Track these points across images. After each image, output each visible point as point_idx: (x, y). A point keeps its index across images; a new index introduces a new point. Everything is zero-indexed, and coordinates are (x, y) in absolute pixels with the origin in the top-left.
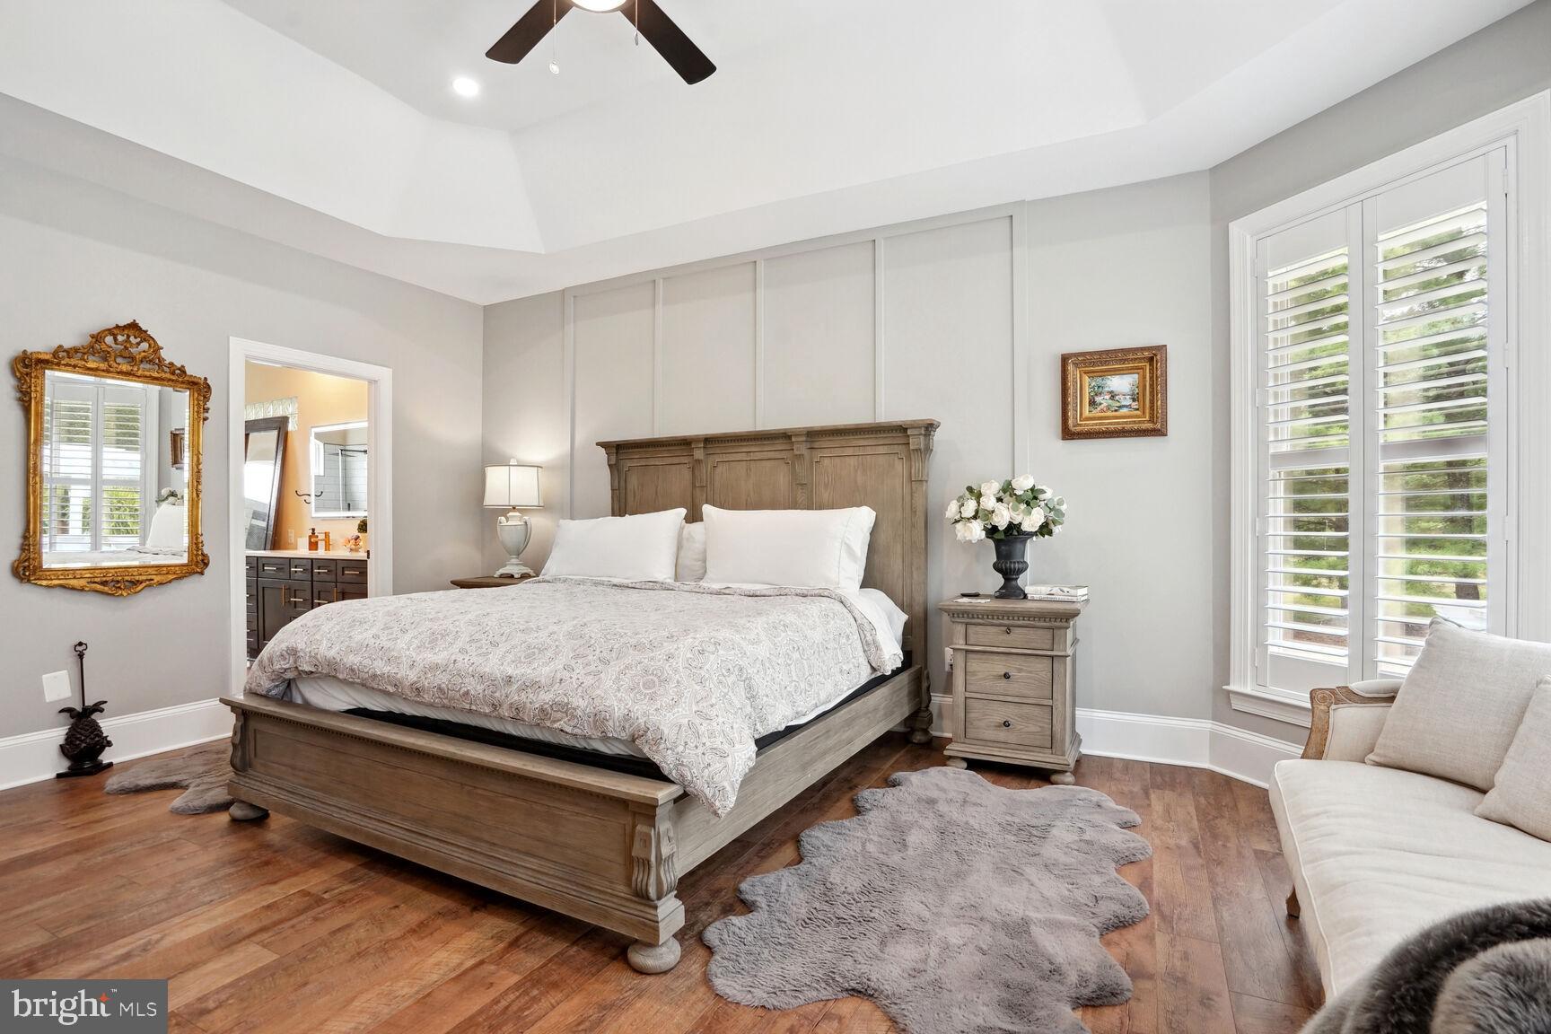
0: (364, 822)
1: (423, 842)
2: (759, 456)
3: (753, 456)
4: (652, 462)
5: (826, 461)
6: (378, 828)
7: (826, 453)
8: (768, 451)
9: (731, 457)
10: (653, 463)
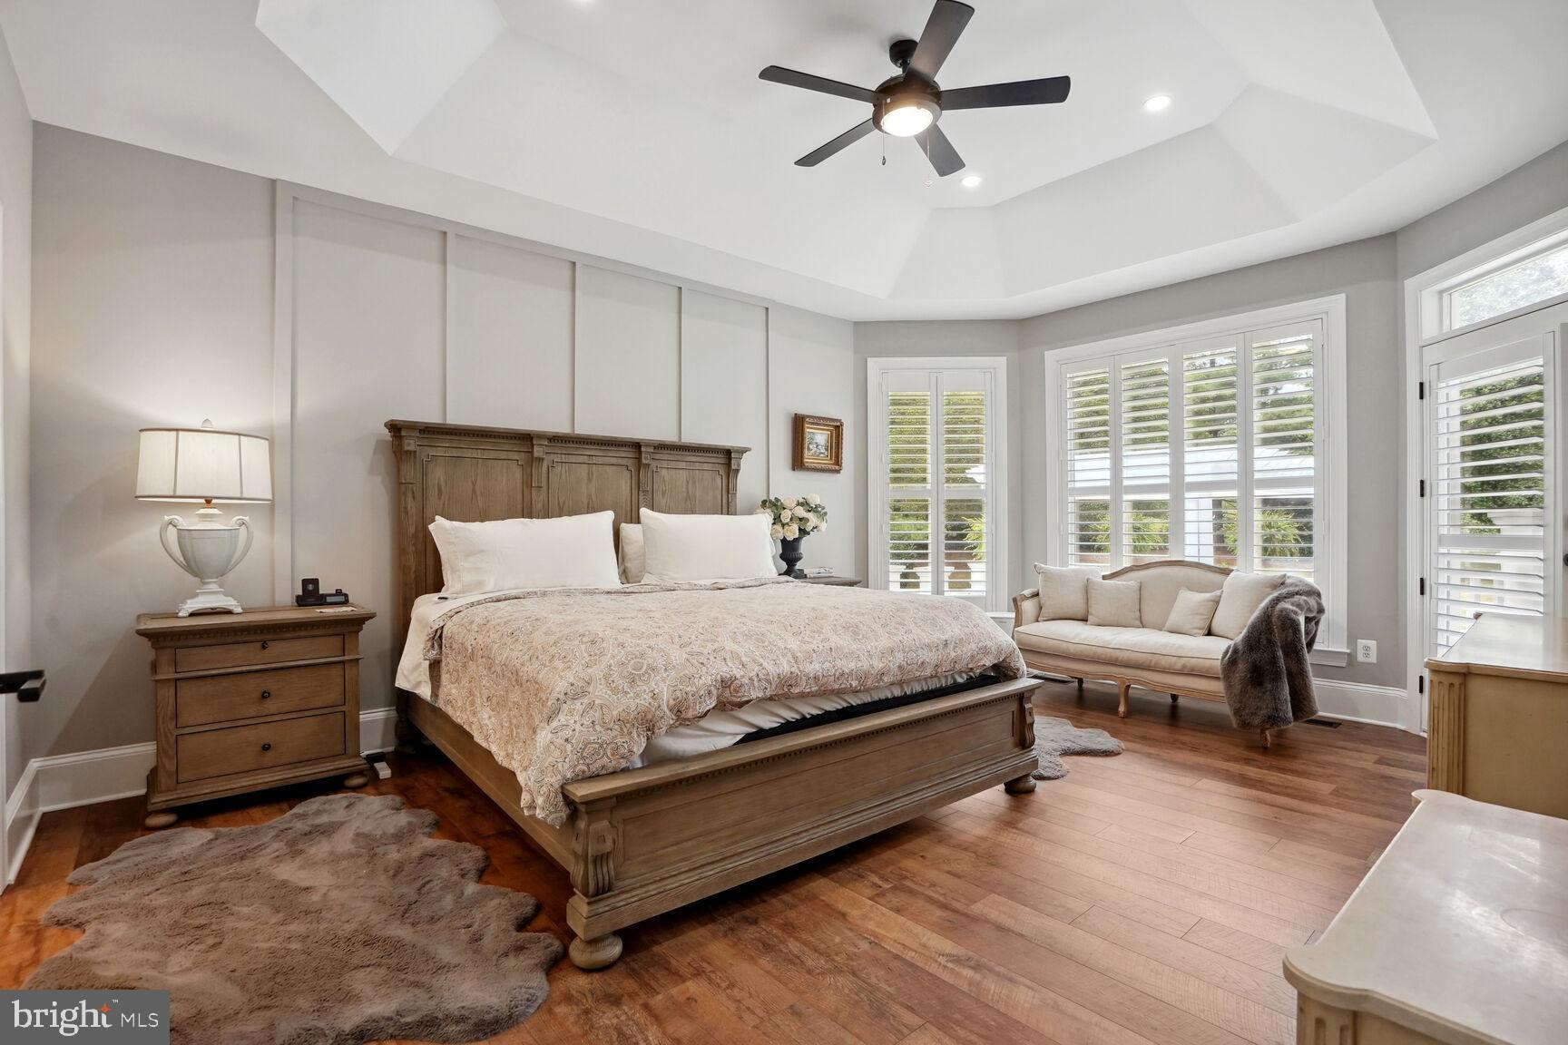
0: (835, 826)
1: (897, 804)
2: (600, 460)
3: (595, 460)
4: (468, 453)
5: (664, 472)
6: (854, 822)
7: (665, 464)
8: (614, 456)
9: (573, 459)
10: (469, 455)
